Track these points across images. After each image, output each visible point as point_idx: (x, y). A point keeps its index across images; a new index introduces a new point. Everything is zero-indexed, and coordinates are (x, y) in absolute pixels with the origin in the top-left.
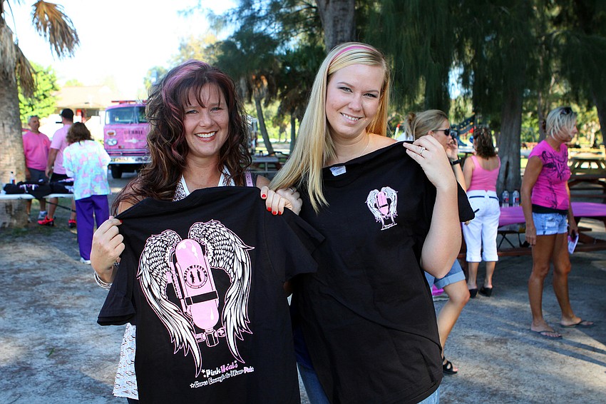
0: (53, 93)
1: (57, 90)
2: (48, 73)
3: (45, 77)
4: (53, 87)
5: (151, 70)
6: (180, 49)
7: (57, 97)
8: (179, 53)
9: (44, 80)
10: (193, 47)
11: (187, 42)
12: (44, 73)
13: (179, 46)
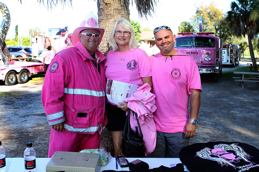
0: (139, 34)
1: (140, 32)
2: (136, 24)
3: (135, 26)
4: (139, 31)
5: (182, 23)
6: (197, 13)
7: (140, 35)
8: (196, 15)
9: (135, 28)
10: (203, 11)
11: (200, 9)
12: (135, 24)
13: (196, 11)
